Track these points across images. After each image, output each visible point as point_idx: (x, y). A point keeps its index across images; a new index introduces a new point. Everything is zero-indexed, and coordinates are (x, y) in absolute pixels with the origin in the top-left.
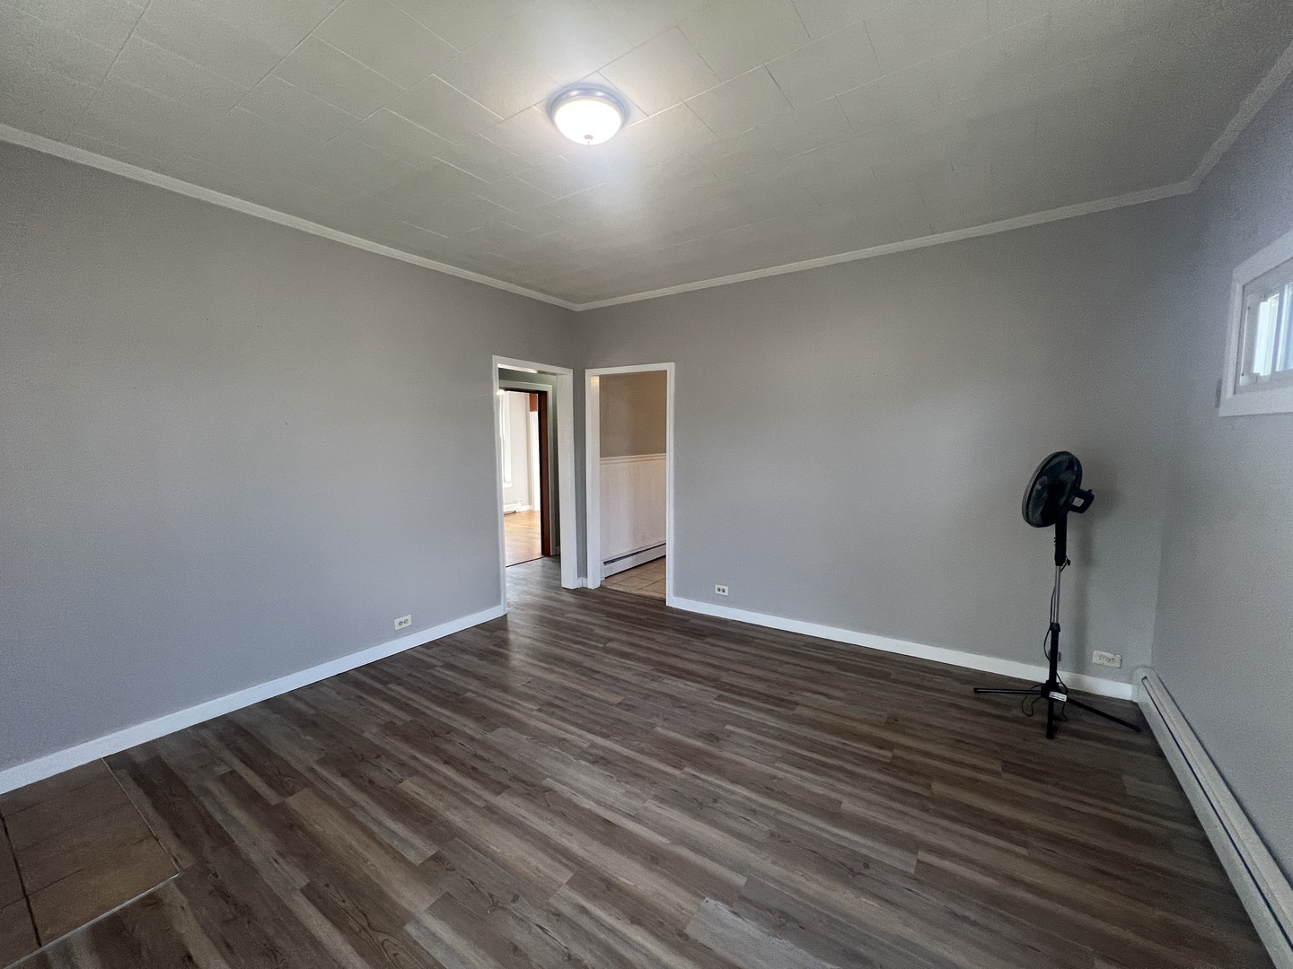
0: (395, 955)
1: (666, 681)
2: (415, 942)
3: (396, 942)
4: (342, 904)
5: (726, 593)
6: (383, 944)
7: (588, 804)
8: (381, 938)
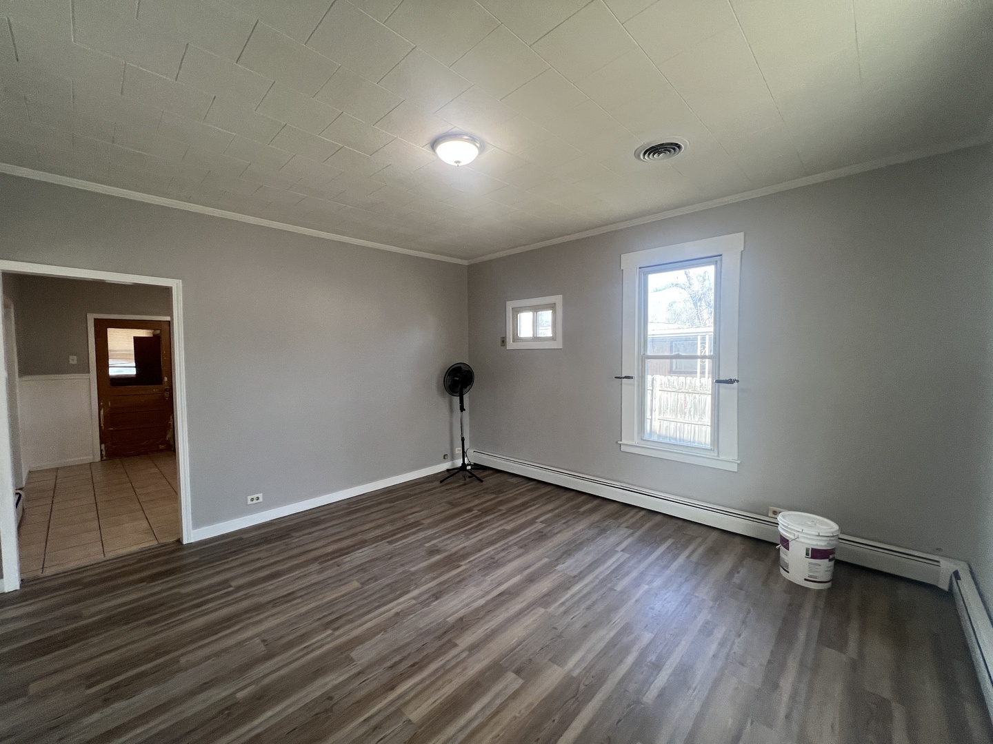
0: (593, 677)
1: (345, 560)
2: (584, 669)
3: (585, 679)
4: (556, 721)
5: (261, 500)
6: (586, 686)
7: (482, 602)
8: (582, 687)
